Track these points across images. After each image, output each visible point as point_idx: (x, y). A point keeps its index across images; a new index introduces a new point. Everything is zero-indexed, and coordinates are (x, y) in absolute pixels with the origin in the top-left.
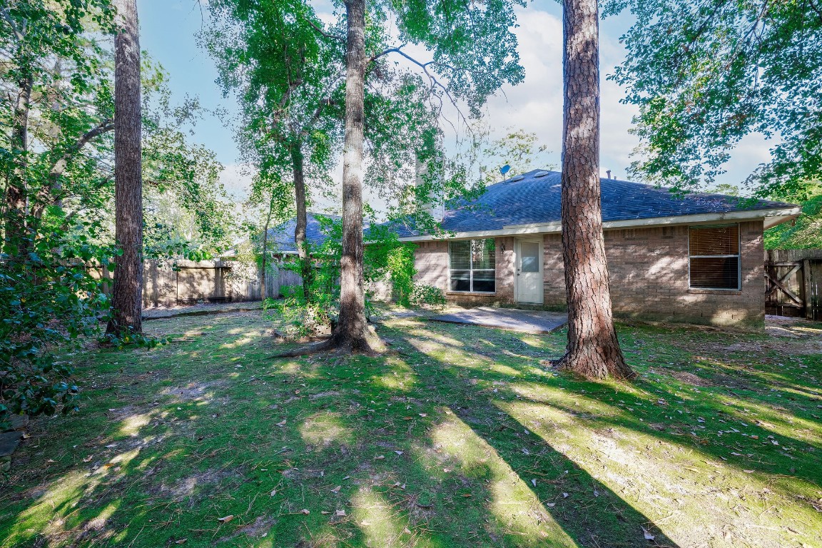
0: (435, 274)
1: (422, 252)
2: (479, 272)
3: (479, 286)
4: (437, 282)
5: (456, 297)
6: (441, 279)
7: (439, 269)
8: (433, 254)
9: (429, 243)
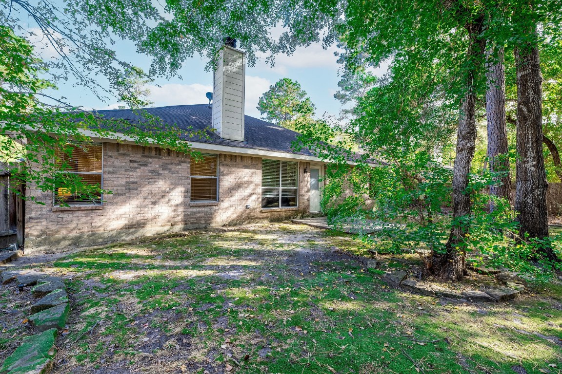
0: (247, 192)
1: (232, 166)
2: (286, 189)
3: (286, 202)
4: (249, 201)
5: (269, 214)
6: (254, 197)
7: (252, 186)
8: (247, 170)
9: (242, 157)
